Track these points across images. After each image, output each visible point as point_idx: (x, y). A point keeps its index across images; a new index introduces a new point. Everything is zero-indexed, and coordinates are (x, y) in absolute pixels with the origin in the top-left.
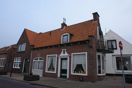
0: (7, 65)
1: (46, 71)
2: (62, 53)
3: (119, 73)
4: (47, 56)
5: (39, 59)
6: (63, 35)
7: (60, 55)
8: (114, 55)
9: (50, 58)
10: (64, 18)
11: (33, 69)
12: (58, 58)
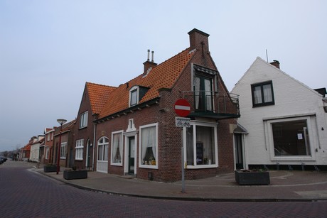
0: (69, 155)
1: (112, 164)
2: (129, 126)
3: (275, 163)
4: (113, 133)
5: (104, 140)
6: (131, 90)
7: (127, 131)
8: (267, 120)
9: (116, 136)
10: (149, 51)
11: (98, 161)
12: (124, 136)
